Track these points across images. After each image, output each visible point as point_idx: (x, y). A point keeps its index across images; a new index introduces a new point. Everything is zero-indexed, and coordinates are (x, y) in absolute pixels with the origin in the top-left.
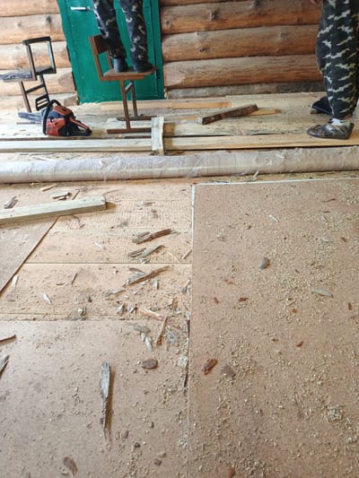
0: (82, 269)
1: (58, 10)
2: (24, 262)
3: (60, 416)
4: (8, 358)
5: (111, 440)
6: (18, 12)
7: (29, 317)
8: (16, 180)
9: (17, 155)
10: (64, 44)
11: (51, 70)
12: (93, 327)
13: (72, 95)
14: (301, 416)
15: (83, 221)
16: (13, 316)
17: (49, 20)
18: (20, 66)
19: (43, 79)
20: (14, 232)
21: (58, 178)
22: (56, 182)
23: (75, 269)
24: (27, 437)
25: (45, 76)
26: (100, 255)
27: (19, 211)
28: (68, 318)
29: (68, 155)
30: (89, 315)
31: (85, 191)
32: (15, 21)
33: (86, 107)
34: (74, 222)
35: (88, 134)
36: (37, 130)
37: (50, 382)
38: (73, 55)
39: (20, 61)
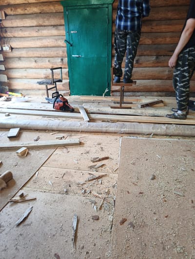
0: (67, 172)
1: (67, 56)
2: (42, 166)
3: (54, 235)
4: (32, 207)
5: (76, 249)
6: (49, 56)
7: (42, 190)
8: (40, 128)
9: (41, 117)
10: (67, 70)
11: (60, 81)
12: (70, 198)
13: (67, 92)
14: (164, 249)
15: (69, 150)
16: (35, 190)
17: (62, 60)
18: (46, 78)
19: (56, 84)
20: (38, 152)
21: (59, 129)
22: (58, 131)
23: (64, 171)
24: (39, 242)
25: (57, 83)
26: (76, 166)
27: (40, 143)
28: (60, 193)
29: (64, 119)
30: (69, 193)
31: (71, 136)
32: (47, 60)
33: (74, 97)
34: (65, 149)
35: (73, 111)
36: (50, 107)
37: (50, 220)
38: (70, 74)
39: (47, 76)
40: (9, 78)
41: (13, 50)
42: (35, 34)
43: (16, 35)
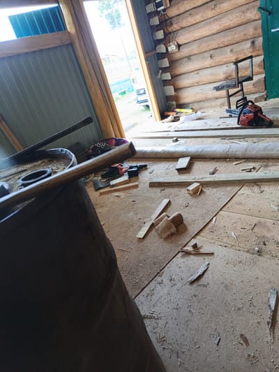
0: (260, 222)
1: (261, 34)
2: (221, 210)
3: (239, 309)
4: (209, 264)
5: (274, 338)
6: (232, 42)
7: (222, 244)
8: (218, 156)
9: (218, 140)
10: (262, 58)
11: (250, 79)
12: (264, 261)
13: (262, 94)
15: (263, 188)
16: (213, 241)
17: (253, 43)
18: (226, 78)
19: (242, 86)
20: (215, 190)
21: (246, 156)
22: (244, 159)
23: (255, 220)
24: (218, 312)
25: (244, 83)
26: (274, 214)
27: (219, 177)
28: (248, 252)
29: (255, 139)
30: (263, 253)
31: (266, 166)
32: (228, 49)
33: (272, 101)
34: (256, 189)
35: (270, 124)
36: (233, 122)
37: (234, 287)
38: (268, 64)
39: (227, 75)
40: (176, 90)
41: (181, 47)
42: (210, 14)
43: (184, 24)
